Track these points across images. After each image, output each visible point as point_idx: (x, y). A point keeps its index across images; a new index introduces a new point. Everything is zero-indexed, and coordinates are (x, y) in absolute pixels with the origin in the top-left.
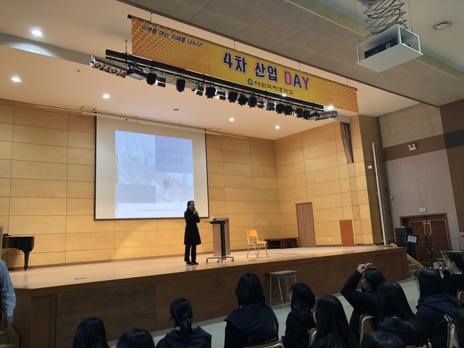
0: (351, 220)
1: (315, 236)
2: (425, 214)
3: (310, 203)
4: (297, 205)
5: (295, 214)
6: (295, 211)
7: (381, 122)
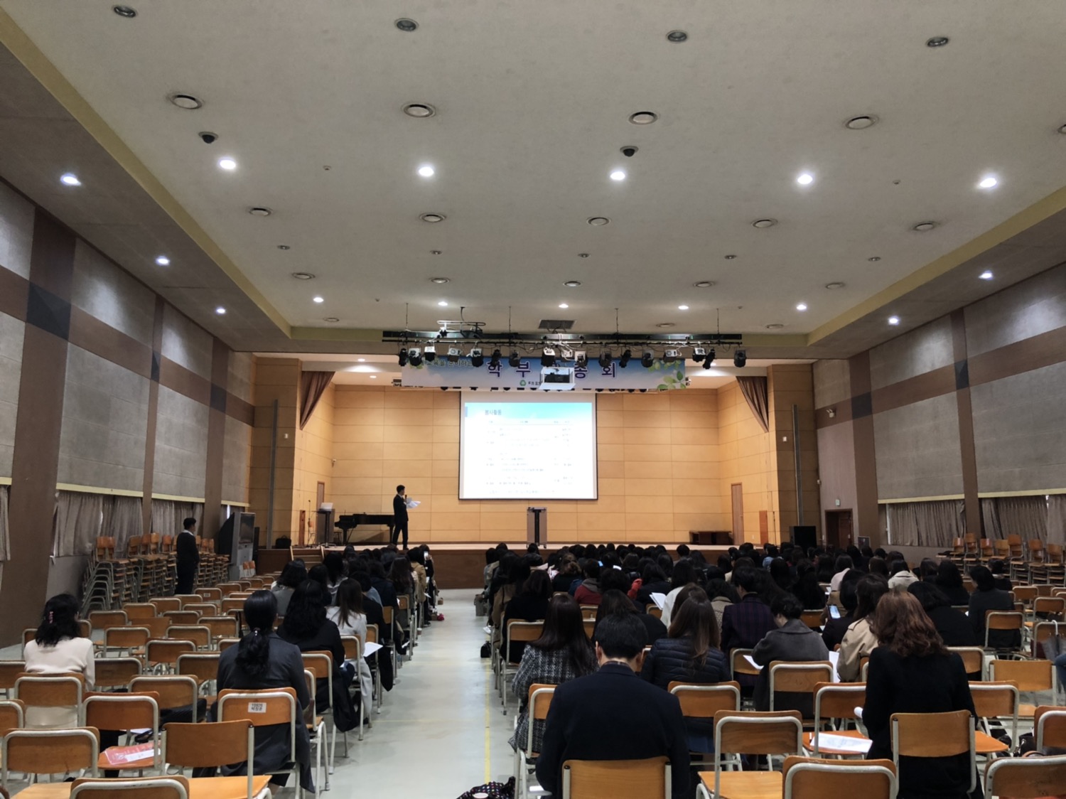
0: (766, 512)
1: (743, 531)
2: (839, 508)
3: (740, 484)
4: (732, 485)
5: (730, 497)
6: (730, 493)
7: (815, 371)
